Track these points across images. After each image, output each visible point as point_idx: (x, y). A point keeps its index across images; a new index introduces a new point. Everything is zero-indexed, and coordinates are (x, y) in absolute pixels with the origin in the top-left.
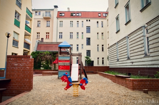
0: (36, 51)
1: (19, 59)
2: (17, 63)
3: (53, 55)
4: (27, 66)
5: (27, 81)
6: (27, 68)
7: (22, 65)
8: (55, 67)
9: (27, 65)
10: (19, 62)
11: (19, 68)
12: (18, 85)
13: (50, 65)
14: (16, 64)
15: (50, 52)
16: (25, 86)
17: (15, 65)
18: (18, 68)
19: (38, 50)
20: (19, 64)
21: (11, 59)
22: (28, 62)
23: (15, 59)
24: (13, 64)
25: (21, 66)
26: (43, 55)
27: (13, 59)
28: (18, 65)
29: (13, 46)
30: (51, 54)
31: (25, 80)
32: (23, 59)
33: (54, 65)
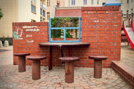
0: (55, 17)
1: (101, 12)
2: (99, 18)
3: (74, 22)
4: (114, 23)
5: (114, 45)
6: (114, 27)
7: (106, 21)
8: (76, 35)
9: (115, 21)
10: (101, 18)
11: (102, 27)
12: (101, 51)
13: (71, 33)
14: (97, 21)
15: (70, 19)
16: (112, 53)
17: (95, 21)
18: (100, 27)
19: (57, 16)
20: (102, 21)
21: (89, 13)
22: (116, 17)
23: (95, 12)
24: (92, 20)
25: (104, 23)
26: (63, 22)
27: (92, 12)
28: (99, 21)
29: (32, 12)
30: (72, 21)
31: (111, 44)
32: (107, 12)
33: (75, 33)
